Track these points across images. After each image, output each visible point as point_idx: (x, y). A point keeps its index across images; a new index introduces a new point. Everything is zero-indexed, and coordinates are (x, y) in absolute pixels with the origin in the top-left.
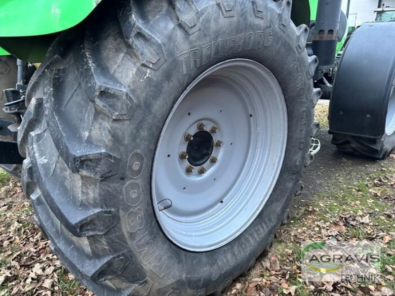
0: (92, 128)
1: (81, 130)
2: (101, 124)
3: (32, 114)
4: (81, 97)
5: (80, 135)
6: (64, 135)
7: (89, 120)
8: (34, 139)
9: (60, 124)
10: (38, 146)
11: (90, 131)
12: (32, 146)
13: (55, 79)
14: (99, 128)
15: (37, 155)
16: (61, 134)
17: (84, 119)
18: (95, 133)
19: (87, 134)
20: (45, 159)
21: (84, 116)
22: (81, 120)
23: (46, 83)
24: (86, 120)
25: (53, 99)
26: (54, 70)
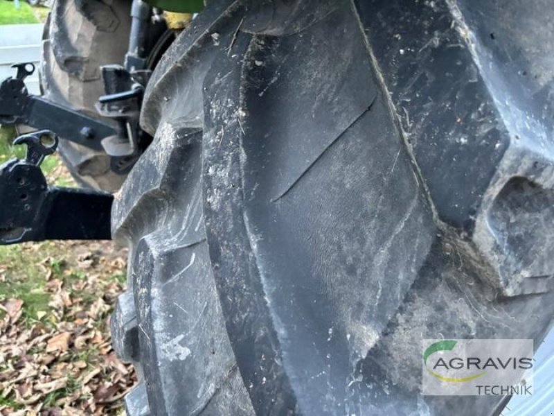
0: (401, 319)
1: (346, 312)
2: (440, 308)
3: (159, 180)
4: (363, 171)
5: (340, 333)
6: (282, 332)
7: (391, 281)
8: (157, 269)
9: (267, 276)
10: (167, 291)
11: (389, 329)
12: (149, 289)
13: (253, 72)
14: (430, 326)
15: (158, 325)
16: (270, 323)
17: (367, 271)
18: (407, 338)
19: (370, 337)
20: (182, 343)
21: (370, 259)
22: (351, 270)
23: (217, 81)
24: (378, 277)
25: (243, 157)
26: (254, 39)
